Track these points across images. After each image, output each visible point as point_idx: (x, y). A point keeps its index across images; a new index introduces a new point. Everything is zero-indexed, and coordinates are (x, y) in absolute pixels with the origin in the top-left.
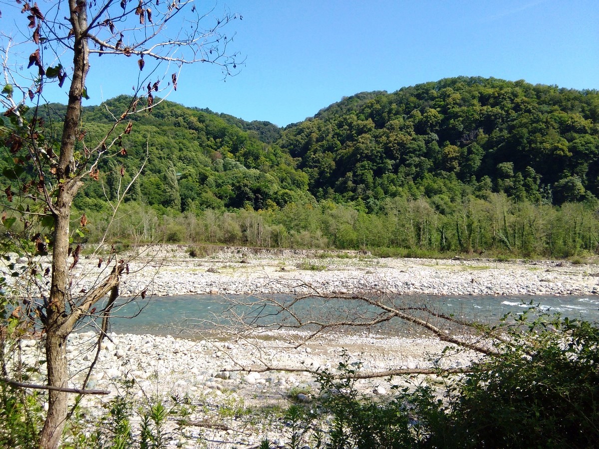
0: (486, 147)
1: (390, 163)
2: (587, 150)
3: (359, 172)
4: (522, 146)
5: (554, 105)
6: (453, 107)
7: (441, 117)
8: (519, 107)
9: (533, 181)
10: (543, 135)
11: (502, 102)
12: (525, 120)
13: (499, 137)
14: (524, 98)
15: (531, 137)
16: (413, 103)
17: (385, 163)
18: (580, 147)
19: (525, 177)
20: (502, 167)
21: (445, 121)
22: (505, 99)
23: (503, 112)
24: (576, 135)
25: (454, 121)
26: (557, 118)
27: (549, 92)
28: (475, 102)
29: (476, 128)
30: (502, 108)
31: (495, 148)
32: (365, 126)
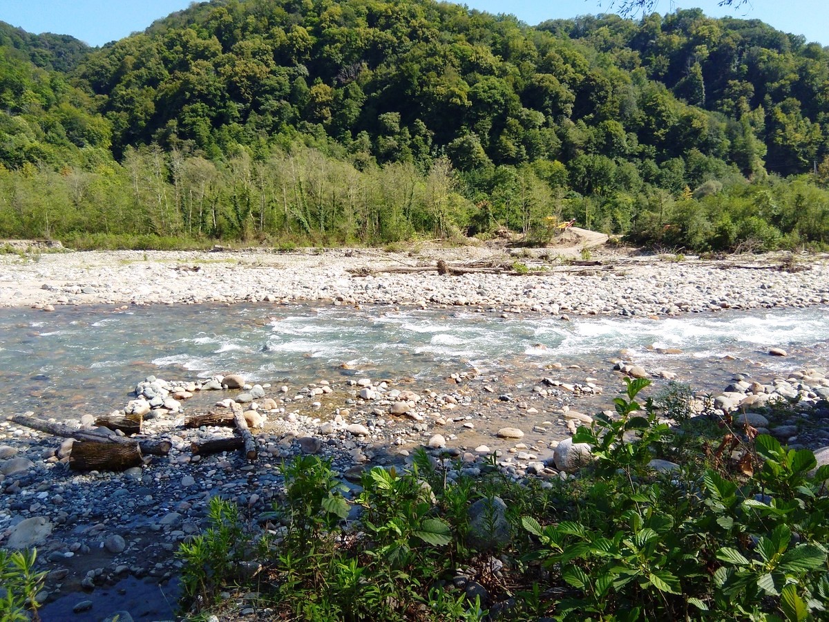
0: (368, 89)
1: (235, 107)
2: (490, 97)
3: (188, 120)
4: (412, 89)
5: (459, 33)
6: (329, 27)
7: (312, 40)
8: (416, 34)
9: (423, 140)
10: (439, 75)
11: (395, 23)
12: (418, 52)
13: (385, 75)
14: (423, 20)
15: (424, 77)
16: (278, 16)
17: (229, 107)
18: (482, 93)
19: (413, 134)
20: (383, 119)
21: (318, 47)
22: (399, 20)
23: (395, 40)
24: (479, 76)
25: (330, 47)
26: (459, 52)
27: (456, 14)
28: (361, 21)
29: (359, 61)
30: (394, 33)
31: (379, 92)
32: (206, 48)
